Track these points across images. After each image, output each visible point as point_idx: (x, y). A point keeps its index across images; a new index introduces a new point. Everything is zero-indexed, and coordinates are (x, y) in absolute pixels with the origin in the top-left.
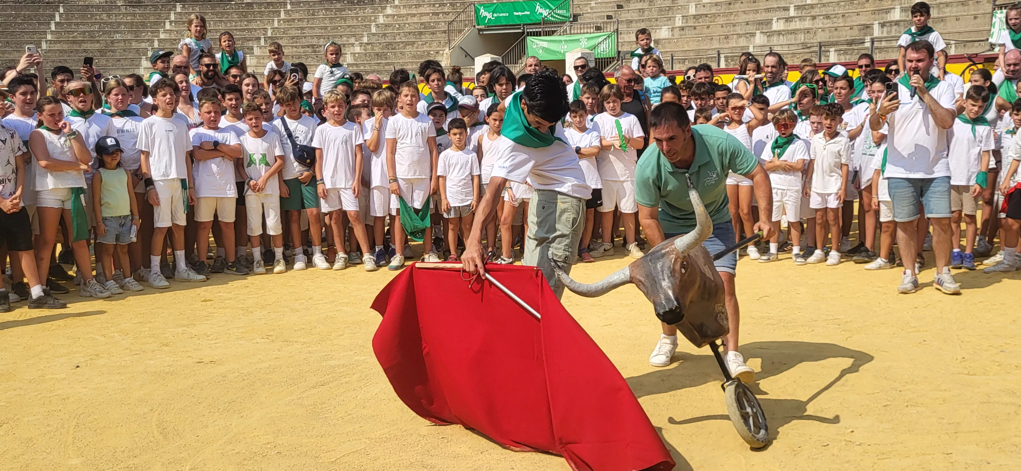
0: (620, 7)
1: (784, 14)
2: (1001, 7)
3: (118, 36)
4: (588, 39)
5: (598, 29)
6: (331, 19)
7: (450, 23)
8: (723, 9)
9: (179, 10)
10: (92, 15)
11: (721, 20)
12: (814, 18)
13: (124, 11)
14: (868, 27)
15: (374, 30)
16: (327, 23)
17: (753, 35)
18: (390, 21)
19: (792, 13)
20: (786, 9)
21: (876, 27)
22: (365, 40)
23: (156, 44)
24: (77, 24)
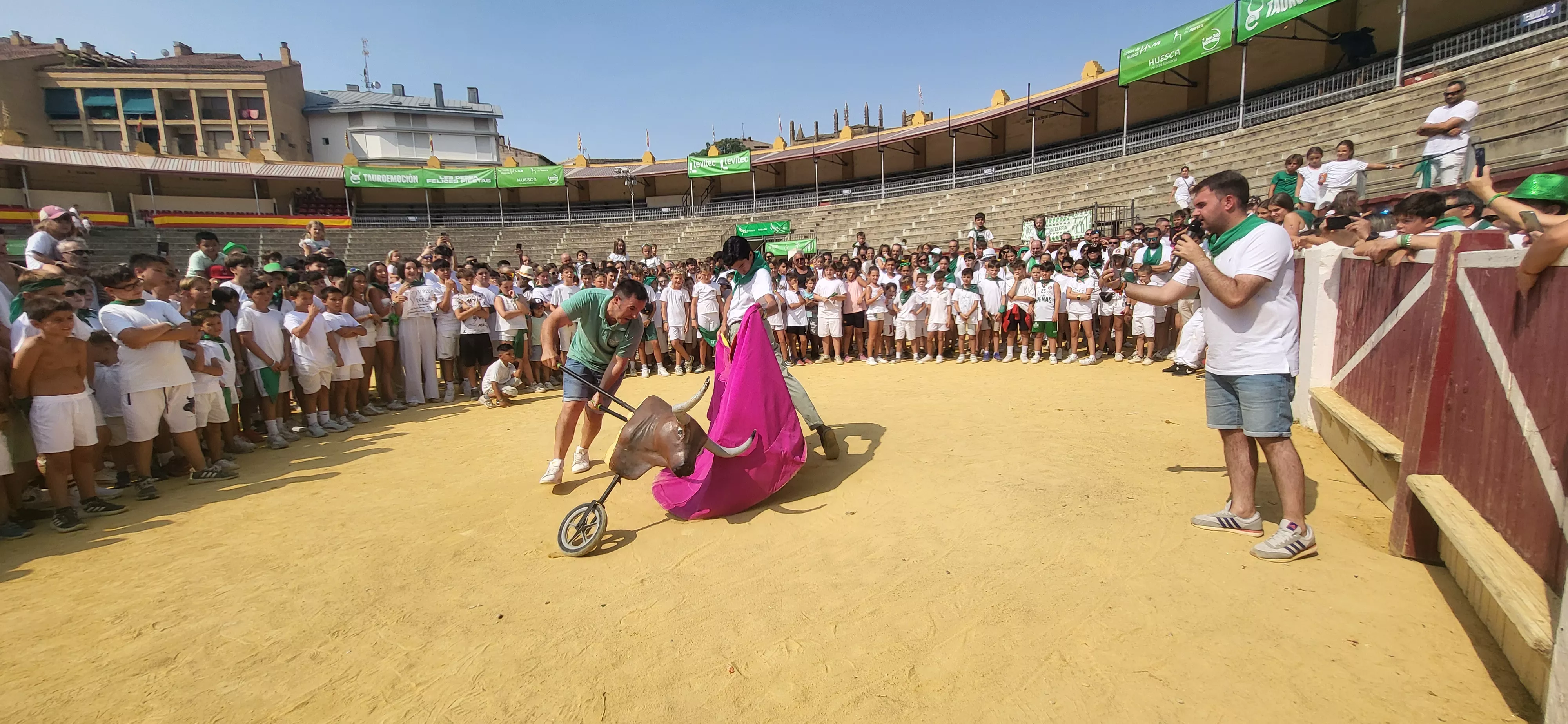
0: (818, 225)
1: (909, 227)
2: (1027, 220)
3: (534, 248)
4: (801, 243)
5: (806, 237)
6: (655, 235)
7: (722, 236)
8: (875, 225)
9: (568, 232)
10: (519, 236)
11: (875, 231)
12: (926, 229)
13: (536, 233)
14: (956, 233)
15: (679, 241)
16: (652, 237)
17: (893, 239)
18: (688, 235)
19: (914, 226)
20: (911, 224)
21: (960, 233)
22: (674, 247)
23: (555, 252)
24: (510, 242)
